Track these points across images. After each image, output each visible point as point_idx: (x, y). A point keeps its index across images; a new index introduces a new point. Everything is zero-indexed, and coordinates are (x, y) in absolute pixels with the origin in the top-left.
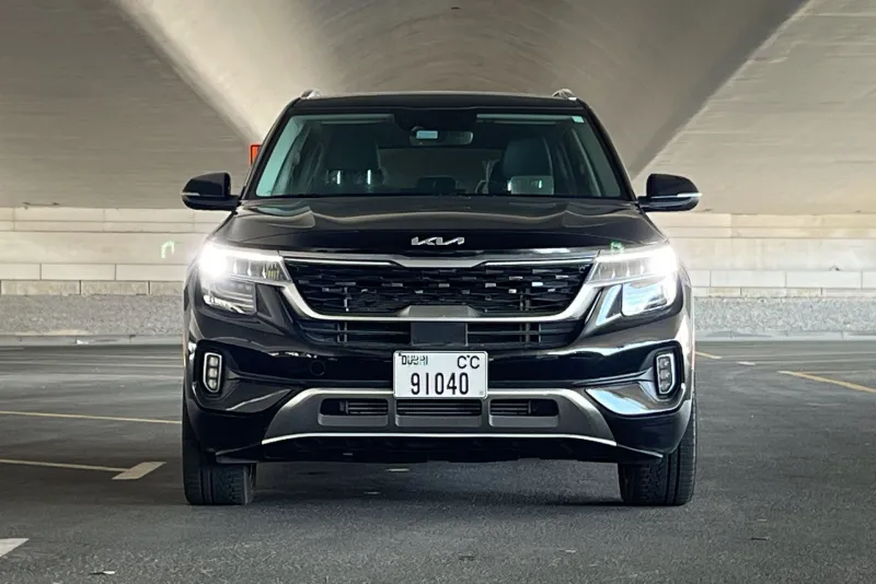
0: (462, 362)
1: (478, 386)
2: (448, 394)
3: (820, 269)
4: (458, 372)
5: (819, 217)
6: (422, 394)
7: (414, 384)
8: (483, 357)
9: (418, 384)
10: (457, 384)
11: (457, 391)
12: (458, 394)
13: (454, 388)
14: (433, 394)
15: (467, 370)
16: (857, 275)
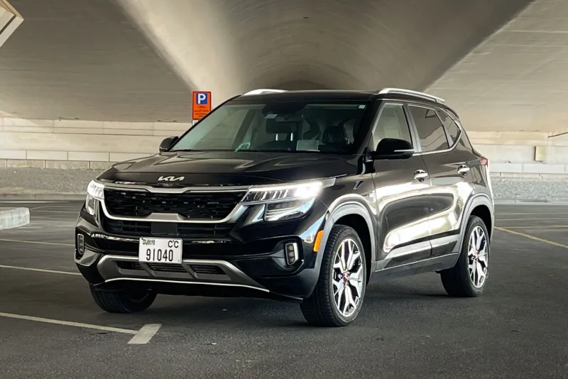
0: (171, 244)
1: (177, 258)
2: (163, 261)
3: (500, 162)
4: (168, 249)
5: (500, 133)
6: (151, 260)
7: (148, 255)
8: (180, 241)
9: (149, 255)
10: (168, 256)
11: (168, 259)
12: (168, 261)
13: (166, 258)
14: (156, 261)
15: (173, 248)
16: (520, 166)
